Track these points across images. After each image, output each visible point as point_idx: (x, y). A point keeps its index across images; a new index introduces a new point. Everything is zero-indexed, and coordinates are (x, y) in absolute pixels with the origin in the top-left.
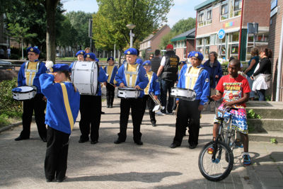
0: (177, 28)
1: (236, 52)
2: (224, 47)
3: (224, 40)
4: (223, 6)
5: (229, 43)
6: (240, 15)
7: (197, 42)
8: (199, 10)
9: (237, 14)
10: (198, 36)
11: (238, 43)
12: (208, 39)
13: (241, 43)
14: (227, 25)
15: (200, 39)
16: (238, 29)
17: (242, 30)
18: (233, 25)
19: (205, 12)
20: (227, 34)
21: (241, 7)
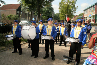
0: (80, 15)
1: (94, 20)
2: (91, 19)
3: (91, 17)
4: (90, 9)
5: (92, 18)
6: (95, 11)
7: (84, 18)
8: (84, 11)
9: (94, 11)
10: (84, 17)
11: (94, 18)
12: (87, 17)
13: (95, 18)
14: (91, 14)
15: (85, 18)
16: (94, 14)
17: (95, 15)
18: (93, 14)
19: (86, 11)
20: (91, 16)
21: (95, 9)
